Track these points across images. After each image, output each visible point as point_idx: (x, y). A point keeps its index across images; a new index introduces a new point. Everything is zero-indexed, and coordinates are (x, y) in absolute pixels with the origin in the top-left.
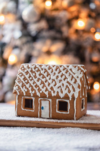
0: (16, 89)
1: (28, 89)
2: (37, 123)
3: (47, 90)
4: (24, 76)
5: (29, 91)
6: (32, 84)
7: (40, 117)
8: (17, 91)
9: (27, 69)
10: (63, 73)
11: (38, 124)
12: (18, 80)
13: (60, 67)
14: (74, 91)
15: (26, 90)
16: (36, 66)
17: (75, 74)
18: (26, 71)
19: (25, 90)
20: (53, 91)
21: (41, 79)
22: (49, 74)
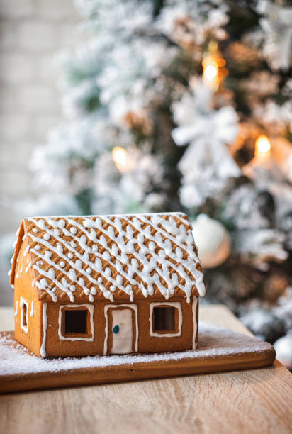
0: (44, 288)
1: (75, 284)
2: (128, 371)
3: (125, 282)
4: (49, 250)
5: (82, 289)
6: (82, 271)
7: (110, 354)
8: (48, 291)
9: (50, 232)
10: (144, 237)
11: (131, 370)
12: (37, 263)
13: (130, 222)
14: (192, 279)
15: (73, 288)
16: (66, 221)
17: (174, 236)
18: (46, 237)
19: (69, 289)
20: (142, 284)
21: (97, 254)
22: (112, 242)
